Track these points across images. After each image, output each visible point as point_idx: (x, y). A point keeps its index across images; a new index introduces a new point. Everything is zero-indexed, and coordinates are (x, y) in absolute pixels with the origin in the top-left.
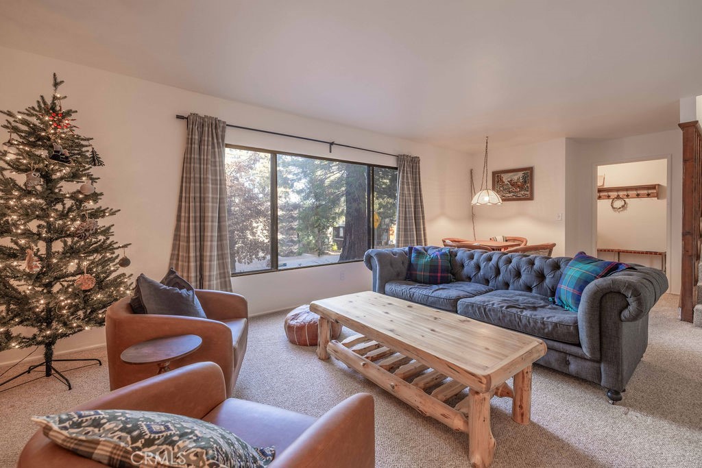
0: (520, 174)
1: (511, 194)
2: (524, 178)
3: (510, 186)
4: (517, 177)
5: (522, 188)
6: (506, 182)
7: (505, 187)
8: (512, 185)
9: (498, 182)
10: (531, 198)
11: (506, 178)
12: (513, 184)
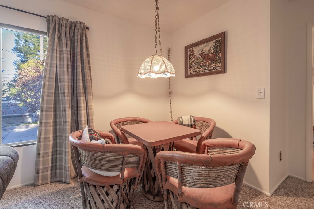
0: (212, 44)
1: (202, 69)
2: (216, 47)
3: (201, 60)
4: (208, 48)
5: (213, 60)
6: (198, 56)
7: (197, 61)
8: (203, 58)
9: (190, 57)
10: (223, 71)
11: (197, 51)
12: (204, 56)
